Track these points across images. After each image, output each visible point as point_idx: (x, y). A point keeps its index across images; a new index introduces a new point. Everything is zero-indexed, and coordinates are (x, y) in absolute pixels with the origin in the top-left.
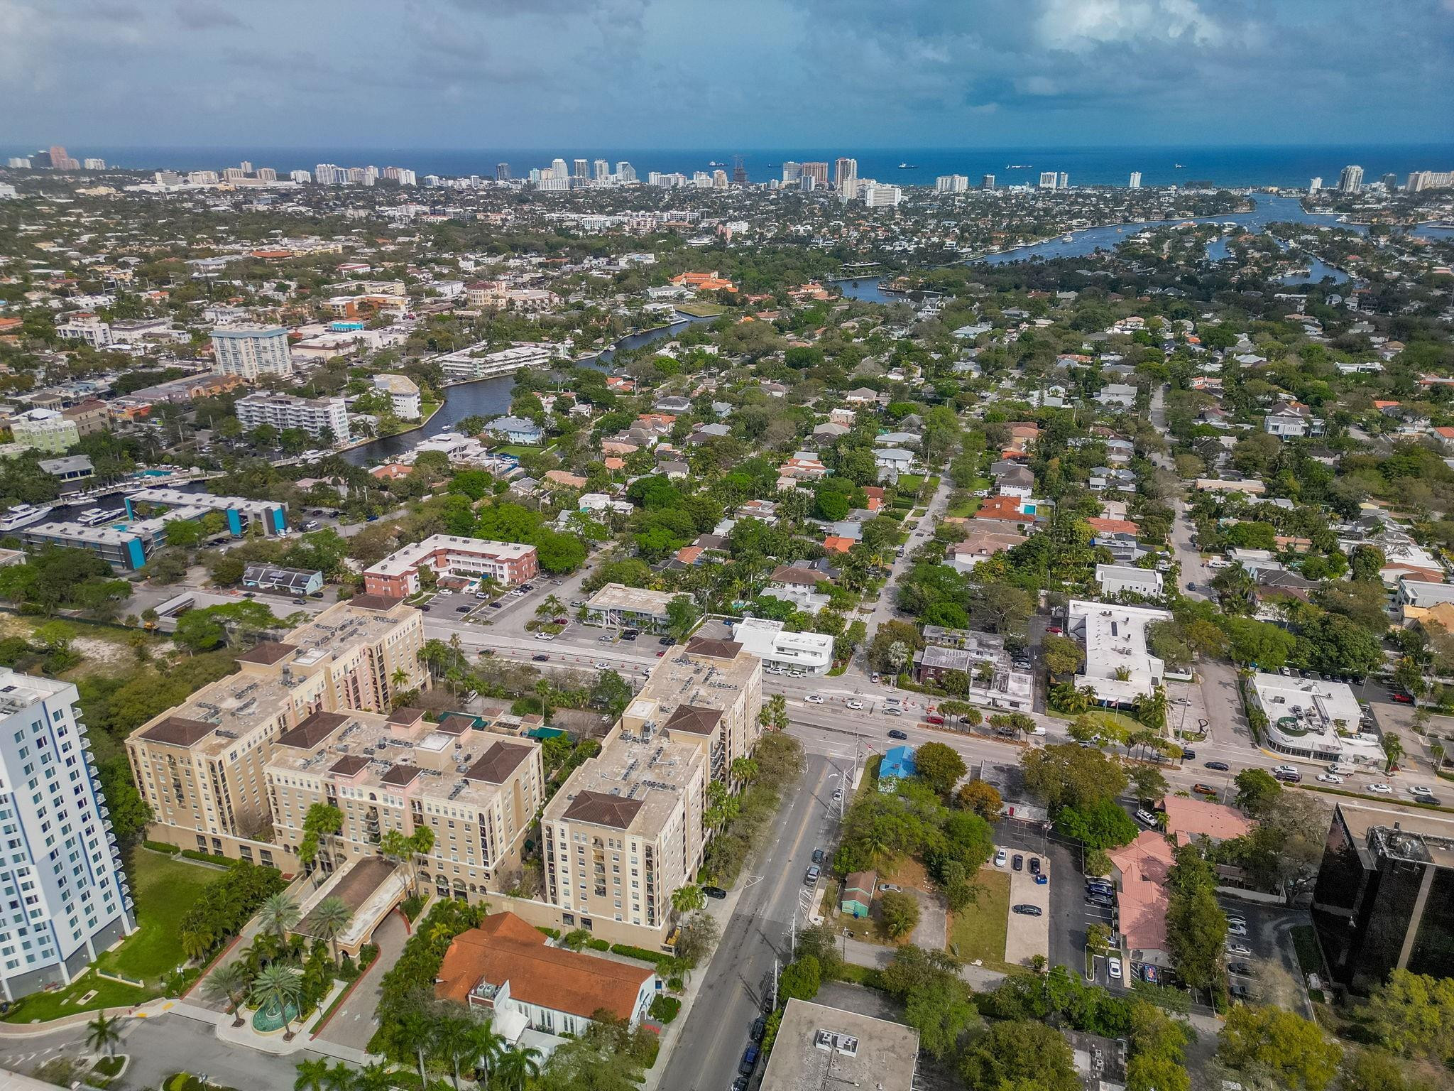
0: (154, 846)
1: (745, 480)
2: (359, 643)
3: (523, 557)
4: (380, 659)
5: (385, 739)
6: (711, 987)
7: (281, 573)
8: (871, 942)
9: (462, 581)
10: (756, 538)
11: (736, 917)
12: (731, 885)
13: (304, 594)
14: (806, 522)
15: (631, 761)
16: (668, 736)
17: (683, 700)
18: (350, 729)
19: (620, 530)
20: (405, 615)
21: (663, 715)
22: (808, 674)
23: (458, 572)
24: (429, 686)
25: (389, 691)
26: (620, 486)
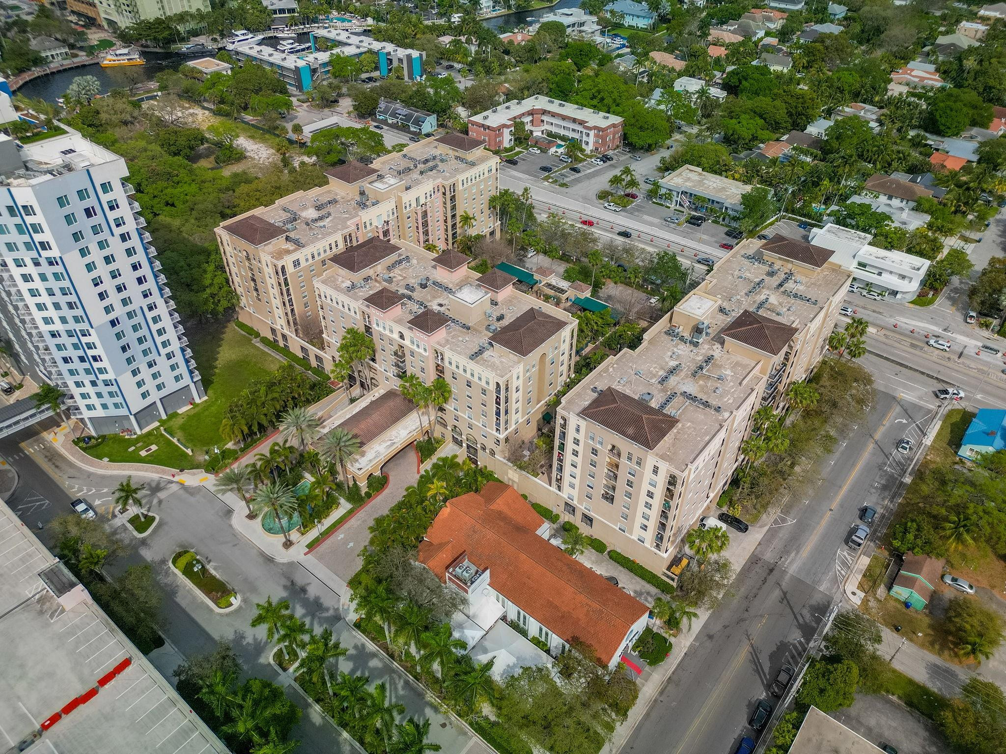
0: (242, 326)
1: (852, 80)
2: (435, 179)
3: (609, 127)
4: (453, 198)
5: (428, 279)
6: (710, 637)
7: (405, 111)
8: (922, 646)
9: (550, 142)
10: (855, 141)
11: (754, 560)
12: (756, 519)
13: (420, 133)
14: (912, 133)
15: (673, 363)
16: (722, 343)
17: (748, 304)
18: (400, 262)
19: (707, 116)
20: (483, 160)
21: (721, 317)
22: (887, 297)
23: (550, 134)
24: (498, 235)
25: (459, 231)
26: (718, 74)
